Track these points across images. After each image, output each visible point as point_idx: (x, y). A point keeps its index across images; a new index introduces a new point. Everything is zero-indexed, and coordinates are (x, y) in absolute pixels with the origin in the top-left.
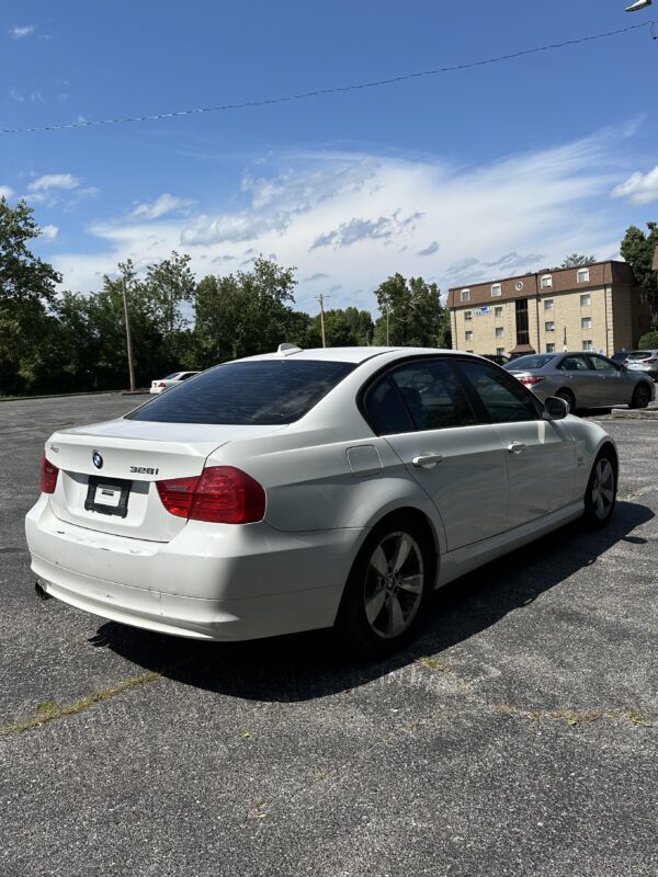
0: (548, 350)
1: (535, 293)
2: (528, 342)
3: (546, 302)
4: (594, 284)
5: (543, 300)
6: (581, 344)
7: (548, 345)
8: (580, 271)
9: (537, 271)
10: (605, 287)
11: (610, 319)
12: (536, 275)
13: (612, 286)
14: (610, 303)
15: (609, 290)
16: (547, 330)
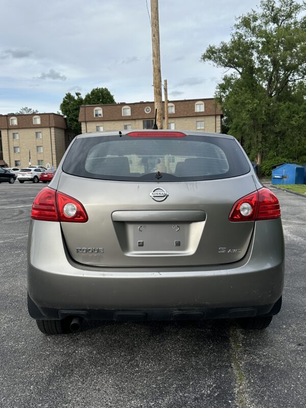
0: (16, 165)
1: (7, 128)
2: (2, 159)
3: (14, 134)
4: (43, 126)
5: (11, 132)
6: (37, 162)
7: (16, 161)
8: (35, 117)
9: (7, 114)
10: (50, 127)
11: (54, 148)
12: (6, 116)
13: (55, 127)
14: (53, 138)
15: (53, 130)
16: (15, 152)
